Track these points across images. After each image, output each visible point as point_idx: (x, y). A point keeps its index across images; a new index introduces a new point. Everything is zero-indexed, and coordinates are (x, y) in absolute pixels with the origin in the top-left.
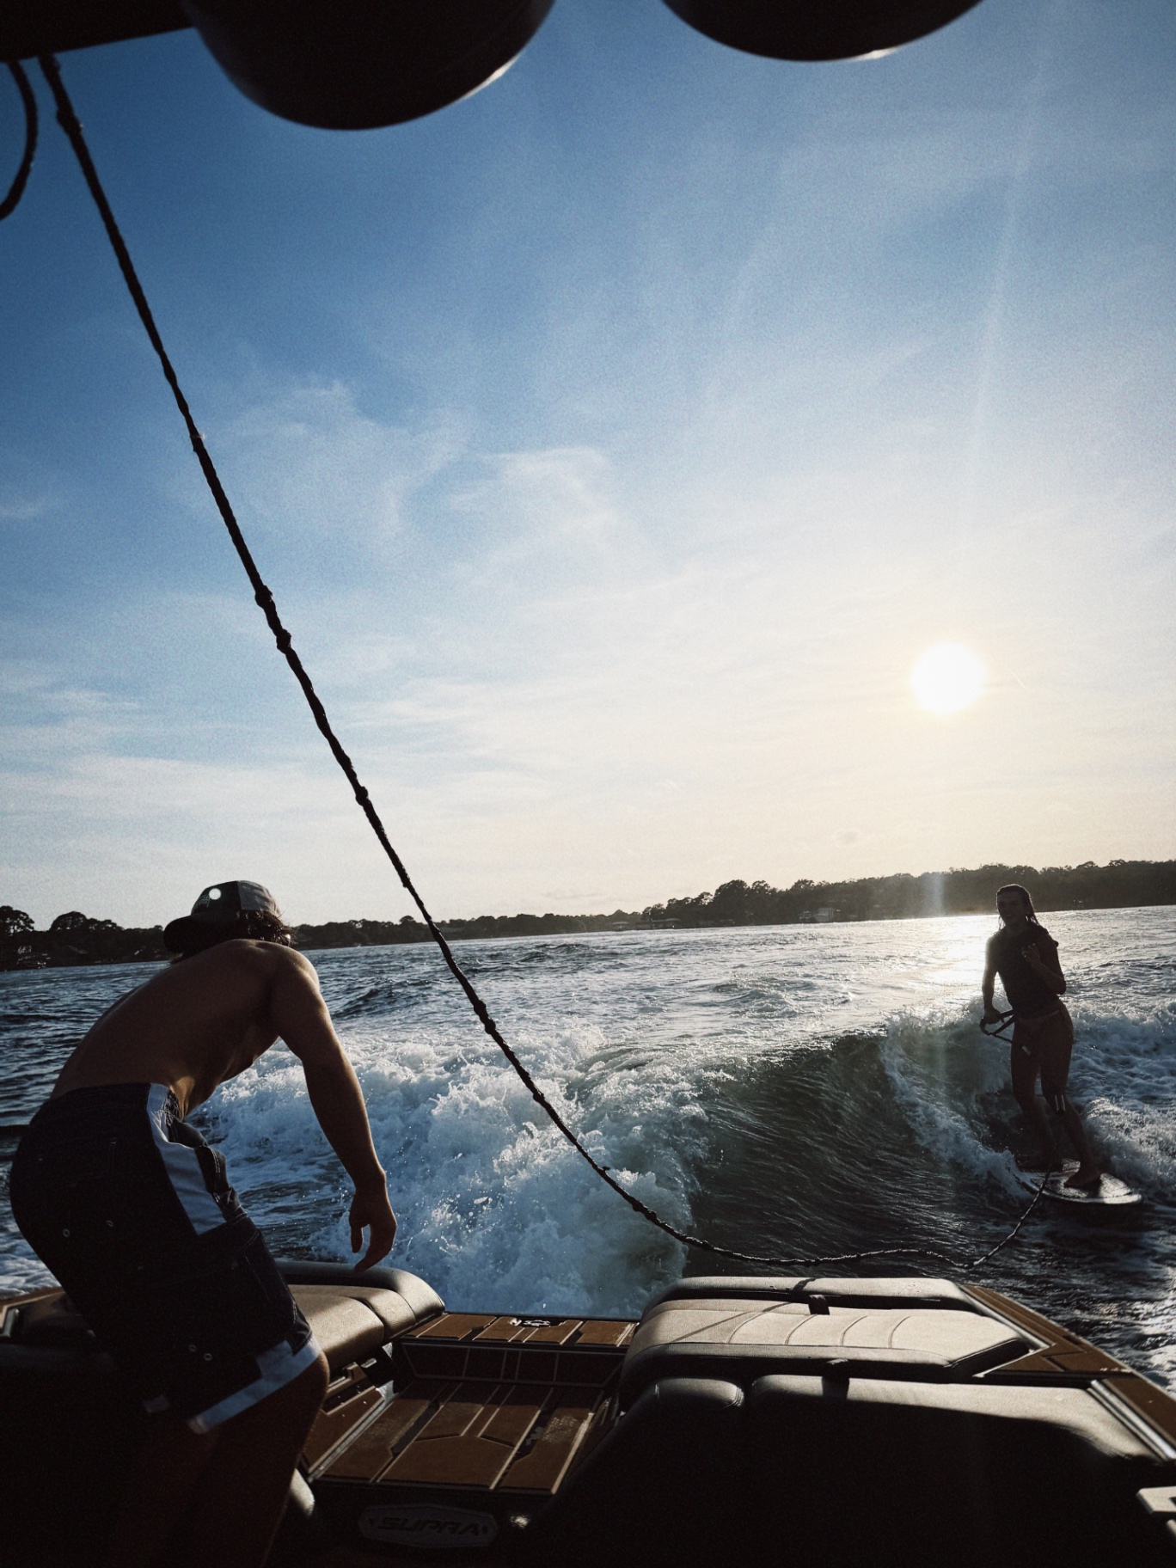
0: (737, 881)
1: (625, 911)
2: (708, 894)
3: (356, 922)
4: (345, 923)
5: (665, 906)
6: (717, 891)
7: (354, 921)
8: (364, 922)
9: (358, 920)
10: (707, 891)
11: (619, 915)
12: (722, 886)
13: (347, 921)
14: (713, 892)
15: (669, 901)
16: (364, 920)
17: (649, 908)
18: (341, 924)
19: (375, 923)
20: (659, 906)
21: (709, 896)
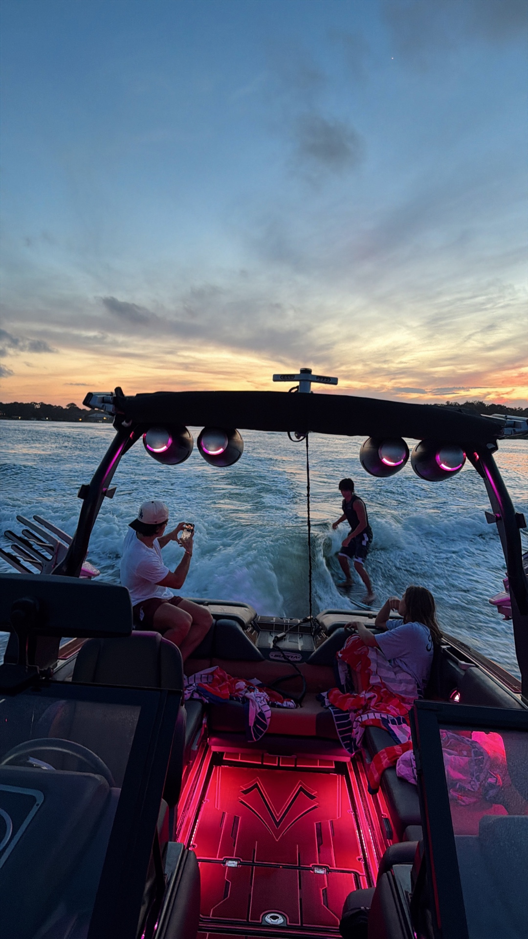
3: (36, 404)
4: (28, 404)
7: (35, 403)
8: (42, 405)
9: (38, 403)
13: (30, 403)
16: (42, 403)
18: (26, 404)
19: (50, 406)
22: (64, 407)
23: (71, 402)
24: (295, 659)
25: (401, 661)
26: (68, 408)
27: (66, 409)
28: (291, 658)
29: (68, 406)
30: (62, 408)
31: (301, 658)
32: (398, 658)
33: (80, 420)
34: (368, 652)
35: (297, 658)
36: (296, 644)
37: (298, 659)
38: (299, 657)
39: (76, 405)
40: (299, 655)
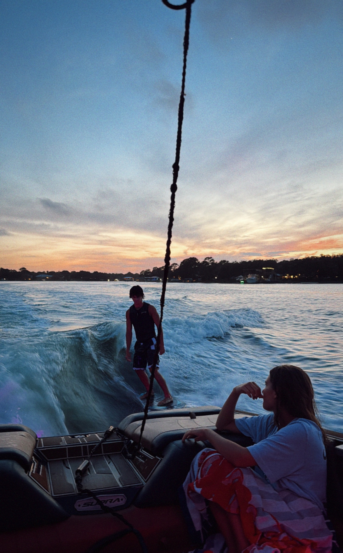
0: (193, 258)
1: (132, 272)
2: (176, 264)
5: (151, 271)
6: (182, 263)
10: (175, 263)
11: (129, 274)
12: (185, 260)
14: (179, 264)
15: (154, 268)
17: (143, 271)
19: (7, 270)
20: (149, 270)
21: (177, 266)
22: (18, 271)
23: (23, 267)
24: (117, 504)
25: (288, 480)
26: (20, 271)
27: (19, 272)
28: (111, 502)
29: (20, 270)
30: (16, 271)
31: (124, 500)
32: (284, 478)
33: (30, 279)
34: (243, 478)
35: (119, 501)
36: (111, 475)
37: (122, 503)
38: (122, 500)
39: (25, 269)
40: (121, 496)
